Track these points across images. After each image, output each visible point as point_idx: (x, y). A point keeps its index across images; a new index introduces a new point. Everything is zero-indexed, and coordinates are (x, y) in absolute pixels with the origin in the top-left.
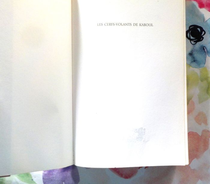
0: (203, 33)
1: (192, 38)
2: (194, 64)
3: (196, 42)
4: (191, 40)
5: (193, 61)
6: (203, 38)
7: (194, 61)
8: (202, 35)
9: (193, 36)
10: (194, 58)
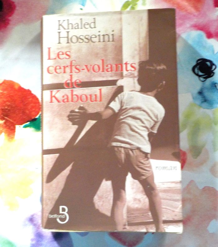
0: (214, 67)
1: (200, 74)
2: (205, 104)
3: (206, 78)
4: (200, 76)
5: (203, 100)
6: (214, 73)
7: (205, 100)
8: (213, 69)
9: (202, 72)
10: (204, 97)
